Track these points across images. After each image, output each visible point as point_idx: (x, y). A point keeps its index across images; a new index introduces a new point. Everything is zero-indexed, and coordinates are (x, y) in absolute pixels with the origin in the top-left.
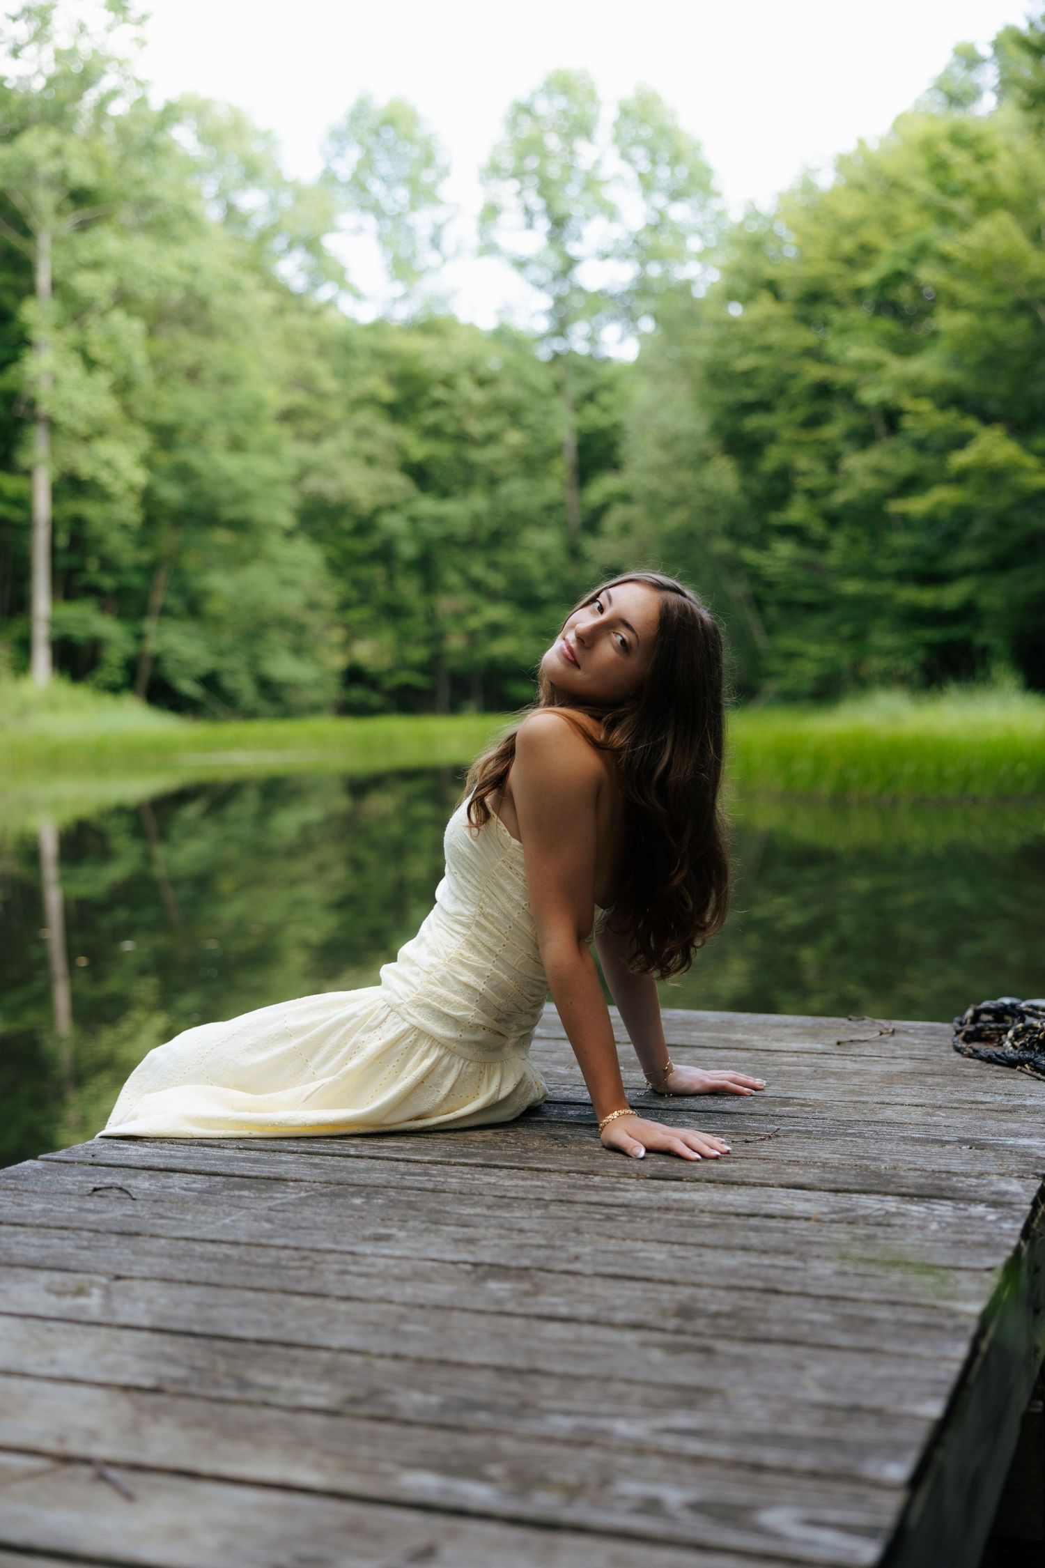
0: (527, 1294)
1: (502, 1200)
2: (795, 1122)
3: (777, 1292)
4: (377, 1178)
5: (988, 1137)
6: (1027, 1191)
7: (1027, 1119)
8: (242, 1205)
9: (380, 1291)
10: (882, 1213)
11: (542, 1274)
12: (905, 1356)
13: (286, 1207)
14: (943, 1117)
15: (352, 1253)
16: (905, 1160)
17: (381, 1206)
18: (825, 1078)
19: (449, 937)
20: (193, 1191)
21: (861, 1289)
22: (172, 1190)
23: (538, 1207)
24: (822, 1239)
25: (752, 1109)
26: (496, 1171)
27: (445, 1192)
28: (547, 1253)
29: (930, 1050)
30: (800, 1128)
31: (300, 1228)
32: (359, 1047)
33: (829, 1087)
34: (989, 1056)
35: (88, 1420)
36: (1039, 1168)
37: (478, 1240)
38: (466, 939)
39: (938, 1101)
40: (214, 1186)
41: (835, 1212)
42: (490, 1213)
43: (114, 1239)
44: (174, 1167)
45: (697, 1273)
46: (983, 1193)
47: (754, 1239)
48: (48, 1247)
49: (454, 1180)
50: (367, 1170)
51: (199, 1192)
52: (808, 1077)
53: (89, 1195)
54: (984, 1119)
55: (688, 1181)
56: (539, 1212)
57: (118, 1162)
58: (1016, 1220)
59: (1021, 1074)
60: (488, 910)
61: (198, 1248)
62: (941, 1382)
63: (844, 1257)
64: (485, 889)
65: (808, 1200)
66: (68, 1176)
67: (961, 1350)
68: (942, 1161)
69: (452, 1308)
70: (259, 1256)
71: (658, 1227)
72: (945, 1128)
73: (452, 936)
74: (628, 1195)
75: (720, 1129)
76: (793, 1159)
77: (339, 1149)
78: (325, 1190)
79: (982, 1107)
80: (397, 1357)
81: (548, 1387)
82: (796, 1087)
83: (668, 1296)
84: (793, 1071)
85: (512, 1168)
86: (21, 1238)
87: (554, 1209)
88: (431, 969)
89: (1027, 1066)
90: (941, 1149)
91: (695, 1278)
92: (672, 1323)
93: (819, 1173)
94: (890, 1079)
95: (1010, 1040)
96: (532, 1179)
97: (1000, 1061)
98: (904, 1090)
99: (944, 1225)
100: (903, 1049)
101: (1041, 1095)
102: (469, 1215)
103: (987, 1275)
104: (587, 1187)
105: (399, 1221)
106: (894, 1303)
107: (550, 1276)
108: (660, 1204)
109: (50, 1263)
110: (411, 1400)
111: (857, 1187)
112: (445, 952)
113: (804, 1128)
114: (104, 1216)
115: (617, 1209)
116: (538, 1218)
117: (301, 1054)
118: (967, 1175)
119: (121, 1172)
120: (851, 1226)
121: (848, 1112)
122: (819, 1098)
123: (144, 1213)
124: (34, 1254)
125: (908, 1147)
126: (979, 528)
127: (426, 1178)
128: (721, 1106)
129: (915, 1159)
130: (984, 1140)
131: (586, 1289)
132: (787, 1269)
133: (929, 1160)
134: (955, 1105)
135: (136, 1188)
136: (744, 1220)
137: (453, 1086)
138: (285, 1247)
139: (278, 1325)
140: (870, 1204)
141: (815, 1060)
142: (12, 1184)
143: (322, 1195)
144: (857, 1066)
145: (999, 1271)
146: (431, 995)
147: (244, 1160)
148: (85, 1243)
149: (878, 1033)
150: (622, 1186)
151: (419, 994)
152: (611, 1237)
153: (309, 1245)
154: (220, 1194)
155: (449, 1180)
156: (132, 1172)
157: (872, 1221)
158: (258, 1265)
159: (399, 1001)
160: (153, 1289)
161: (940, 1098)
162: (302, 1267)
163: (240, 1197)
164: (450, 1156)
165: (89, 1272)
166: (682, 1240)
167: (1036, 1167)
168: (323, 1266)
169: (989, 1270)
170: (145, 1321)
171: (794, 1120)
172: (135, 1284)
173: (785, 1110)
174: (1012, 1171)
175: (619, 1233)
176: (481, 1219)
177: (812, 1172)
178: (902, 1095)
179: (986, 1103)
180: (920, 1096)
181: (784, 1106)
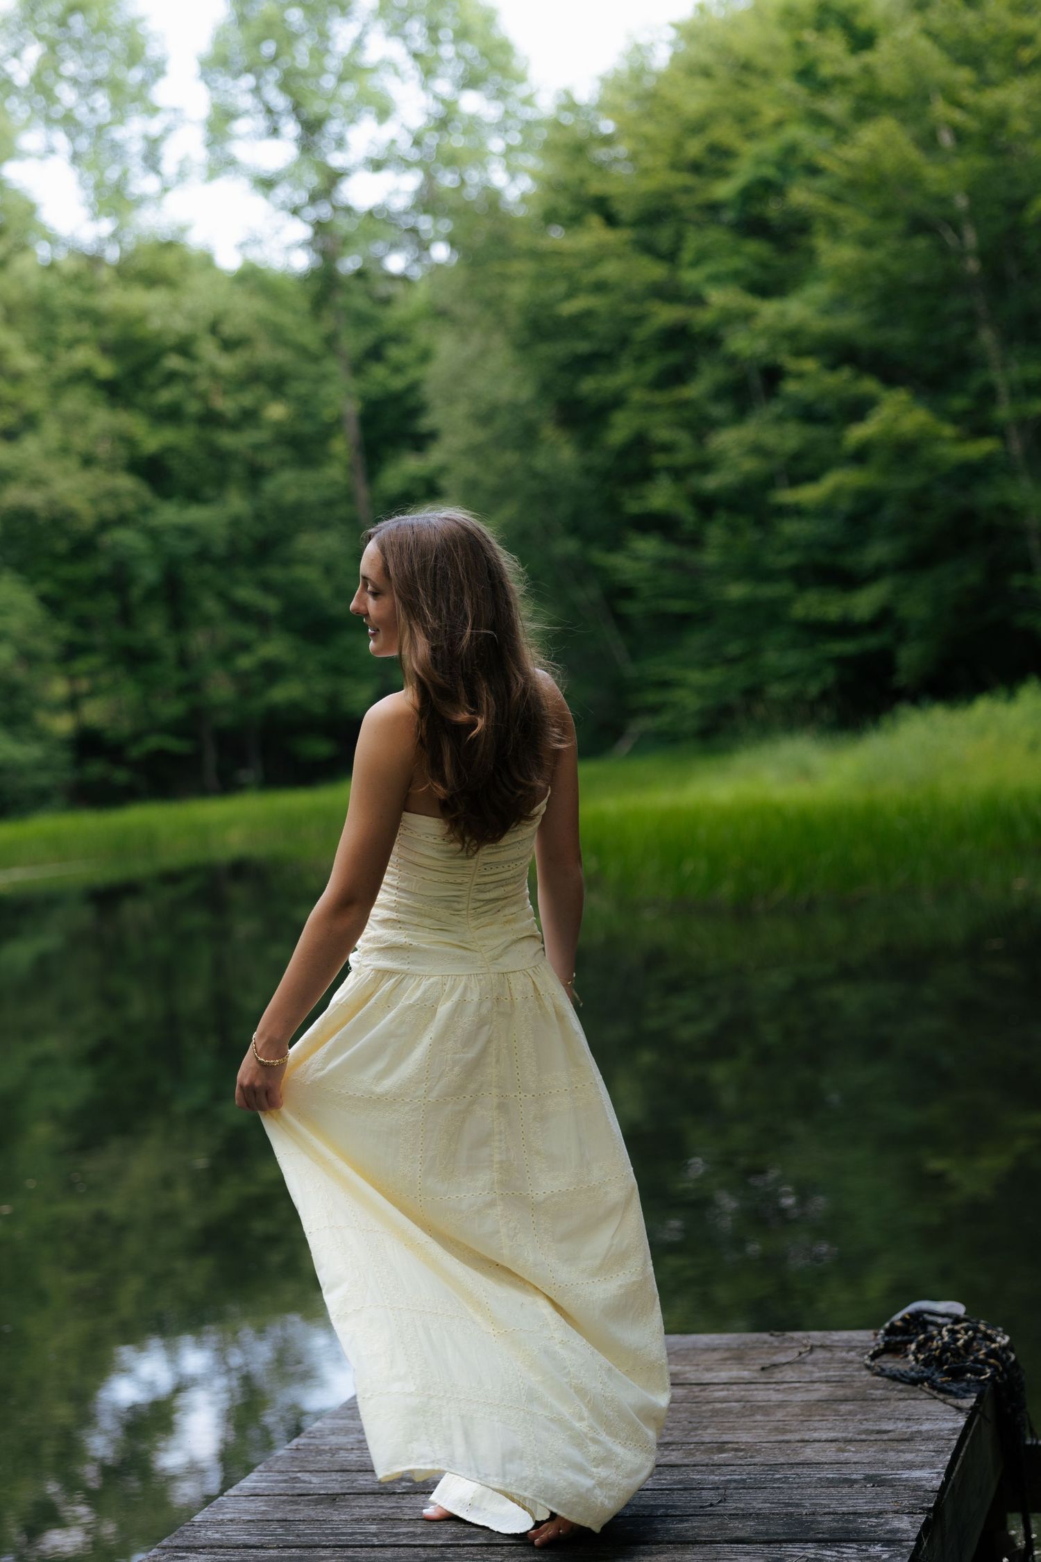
5: (888, 1472)
6: (914, 1527)
7: (921, 1448)
14: (852, 1451)
16: (822, 1504)
18: (753, 1415)
25: (694, 1458)
30: (736, 1477)
33: (757, 1426)
34: (897, 1373)
39: (849, 1433)
46: (881, 1532)
52: (741, 1415)
54: (885, 1451)
59: (921, 1393)
68: (850, 1502)
72: (853, 1465)
75: (670, 1485)
76: (733, 1512)
79: (885, 1437)
82: (729, 1429)
84: (724, 1408)
89: (926, 1383)
90: (850, 1490)
93: (755, 1525)
94: (808, 1411)
97: (904, 1378)
98: (821, 1423)
111: (784, 1537)
113: (739, 1477)
118: (869, 1515)
121: (775, 1454)
122: (749, 1440)
125: (823, 1489)
128: (668, 1458)
129: (829, 1502)
130: (885, 1475)
133: (840, 1502)
134: (863, 1437)
144: (780, 1397)
161: (851, 1429)
173: (722, 1457)
174: (904, 1507)
177: (748, 1525)
178: (819, 1429)
179: (889, 1431)
180: (834, 1429)
181: (721, 1453)
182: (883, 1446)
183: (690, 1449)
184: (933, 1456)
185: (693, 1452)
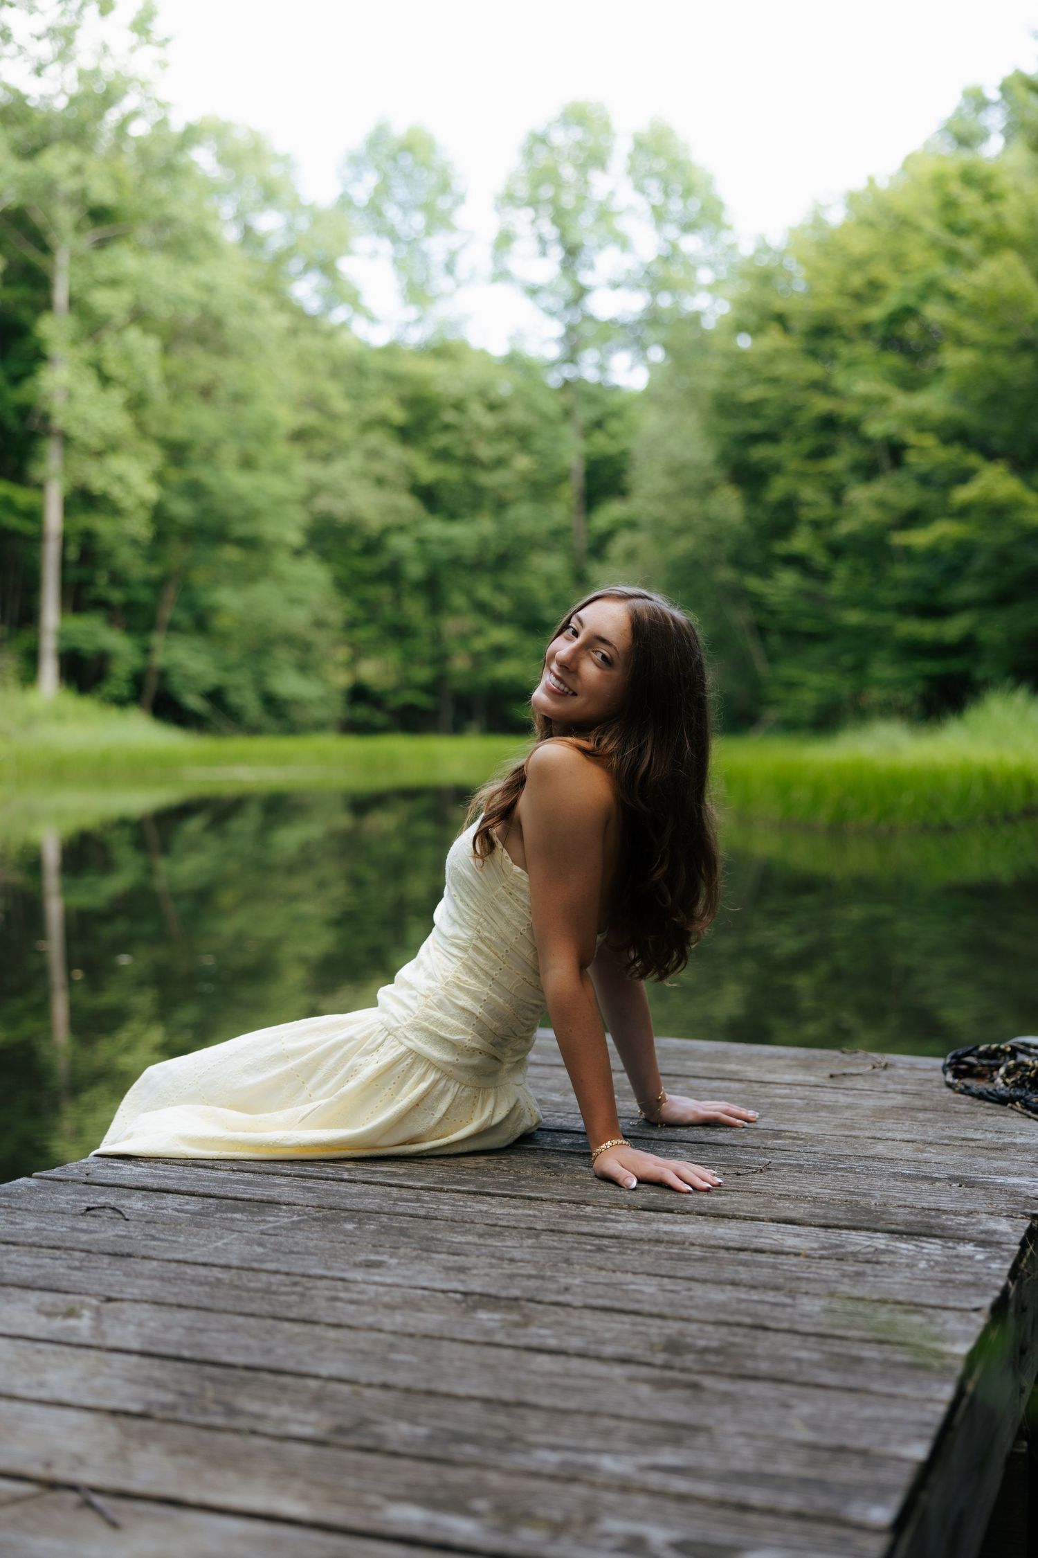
0: (516, 1325)
1: (493, 1228)
2: (787, 1155)
3: (765, 1329)
4: (370, 1203)
5: (978, 1175)
6: (1015, 1231)
7: (1017, 1158)
8: (234, 1228)
9: (370, 1319)
10: (872, 1250)
11: (531, 1305)
12: (891, 1396)
13: (278, 1231)
14: (933, 1153)
15: (343, 1280)
16: (895, 1197)
17: (373, 1232)
18: (817, 1111)
19: (446, 961)
20: (186, 1213)
21: (848, 1327)
22: (162, 1211)
23: (529, 1237)
24: (811, 1276)
25: (744, 1141)
26: (488, 1198)
27: (437, 1219)
28: (538, 1283)
29: (921, 1085)
30: (792, 1162)
31: (292, 1252)
32: (356, 1071)
33: (821, 1121)
34: (981, 1093)
35: (75, 1445)
36: (1028, 1208)
37: (469, 1269)
38: (463, 963)
39: (929, 1137)
40: (207, 1208)
41: (824, 1248)
42: (481, 1241)
43: (106, 1260)
44: (168, 1187)
45: (686, 1307)
46: (972, 1231)
47: (743, 1274)
48: (39, 1266)
49: (446, 1207)
50: (360, 1195)
51: (192, 1214)
52: (802, 1110)
53: (82, 1214)
54: (974, 1157)
55: (679, 1213)
56: (530, 1242)
57: (112, 1182)
58: (1004, 1260)
59: (1011, 1111)
60: (486, 934)
61: (190, 1271)
62: (927, 1424)
63: (832, 1294)
64: (484, 913)
65: (798, 1235)
66: (62, 1194)
67: (947, 1392)
68: (931, 1198)
69: (441, 1338)
70: (250, 1281)
71: (648, 1259)
72: (935, 1165)
73: (449, 959)
74: (619, 1226)
75: (712, 1160)
76: (784, 1193)
77: (332, 1173)
78: (317, 1215)
79: (972, 1144)
80: (385, 1386)
81: (535, 1421)
82: (788, 1120)
83: (657, 1330)
84: (785, 1103)
85: (504, 1196)
86: (13, 1257)
87: (545, 1239)
88: (428, 993)
89: (1017, 1103)
90: (931, 1187)
91: (683, 1312)
92: (660, 1358)
93: (810, 1208)
94: (881, 1114)
95: (1002, 1077)
96: (524, 1208)
97: (991, 1097)
98: (895, 1125)
99: (932, 1263)
100: (895, 1083)
101: (1031, 1134)
102: (460, 1243)
103: (974, 1315)
104: (578, 1217)
105: (390, 1247)
106: (881, 1342)
107: (540, 1307)
108: (650, 1236)
109: (41, 1283)
110: (399, 1431)
111: (847, 1223)
112: (442, 976)
113: (795, 1162)
114: (96, 1236)
115: (608, 1240)
116: (528, 1247)
117: (298, 1076)
118: (956, 1213)
119: (114, 1192)
120: (841, 1262)
121: (839, 1146)
122: (811, 1132)
123: (136, 1234)
124: (25, 1274)
125: (898, 1183)
126: (981, 562)
127: (419, 1204)
128: (714, 1137)
129: (905, 1196)
130: (974, 1177)
131: (575, 1322)
132: (775, 1305)
133: (919, 1197)
134: (946, 1141)
135: (130, 1208)
136: (734, 1254)
137: (448, 1110)
138: (276, 1272)
139: (268, 1352)
140: (860, 1241)
141: (807, 1093)
142: (5, 1201)
143: (315, 1219)
144: (849, 1100)
145: (986, 1311)
146: (428, 1020)
147: (238, 1182)
148: (77, 1264)
149: (870, 1067)
150: (613, 1217)
151: (416, 1018)
152: (601, 1269)
153: (300, 1270)
154: (212, 1217)
155: (441, 1207)
156: (126, 1191)
157: (861, 1257)
158: (249, 1290)
159: (397, 1025)
160: (143, 1312)
161: (931, 1134)
162: (293, 1293)
163: (232, 1220)
164: (443, 1182)
165: (80, 1294)
166: (672, 1273)
167: (1025, 1207)
168: (314, 1292)
169: (977, 1310)
170: (135, 1345)
171: (786, 1153)
172: (126, 1305)
173: (776, 1143)
174: (1001, 1210)
175: (609, 1265)
176: (472, 1248)
177: (802, 1207)
178: (893, 1130)
179: (977, 1140)
180: (912, 1132)
181: (776, 1139)
182: (971, 1152)
183: (740, 1132)
184: (1032, 1167)
185: (742, 1135)
